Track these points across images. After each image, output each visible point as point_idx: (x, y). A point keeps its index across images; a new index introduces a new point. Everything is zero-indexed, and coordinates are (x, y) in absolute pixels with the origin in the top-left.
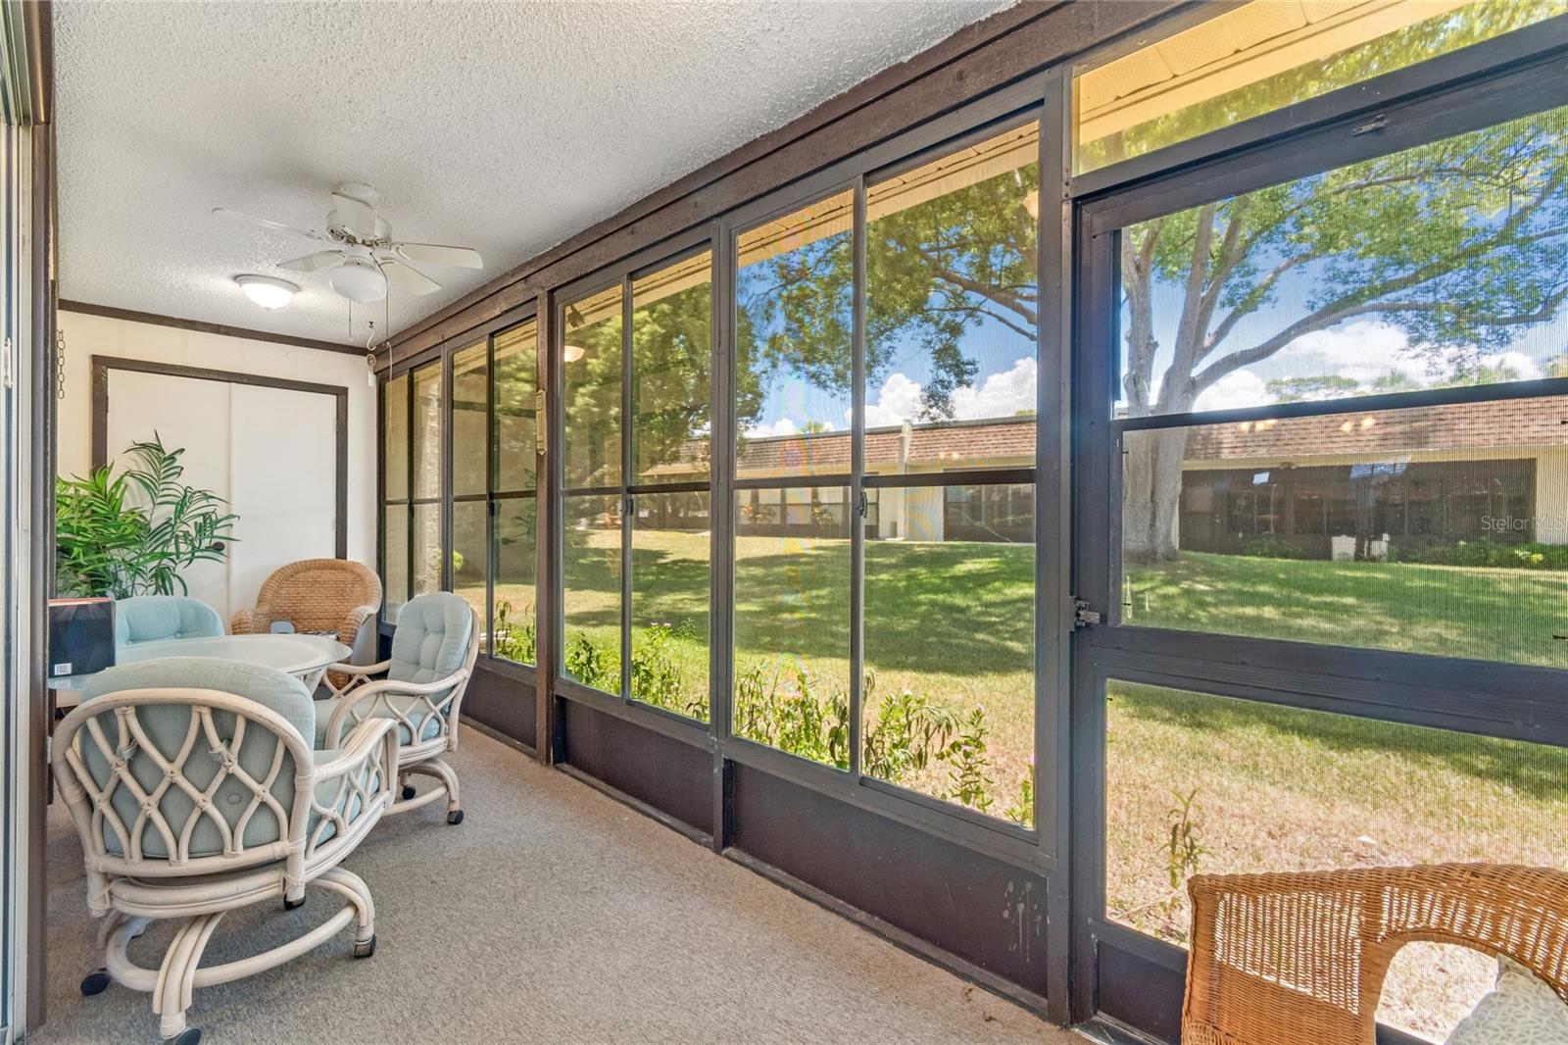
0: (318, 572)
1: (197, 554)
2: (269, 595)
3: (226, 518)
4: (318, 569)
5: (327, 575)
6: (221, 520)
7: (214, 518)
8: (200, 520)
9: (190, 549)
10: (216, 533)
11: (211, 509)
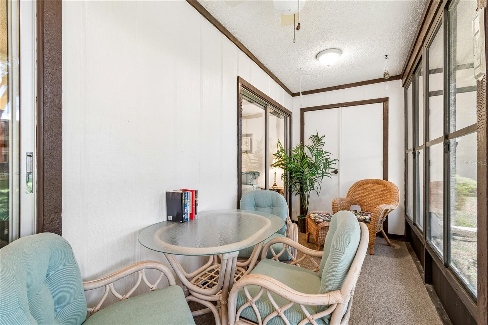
0: (372, 185)
1: (324, 174)
2: (351, 194)
3: (333, 160)
4: (372, 183)
5: (376, 187)
6: (332, 161)
7: (329, 161)
8: (325, 161)
9: (322, 172)
10: (330, 166)
11: (327, 157)
